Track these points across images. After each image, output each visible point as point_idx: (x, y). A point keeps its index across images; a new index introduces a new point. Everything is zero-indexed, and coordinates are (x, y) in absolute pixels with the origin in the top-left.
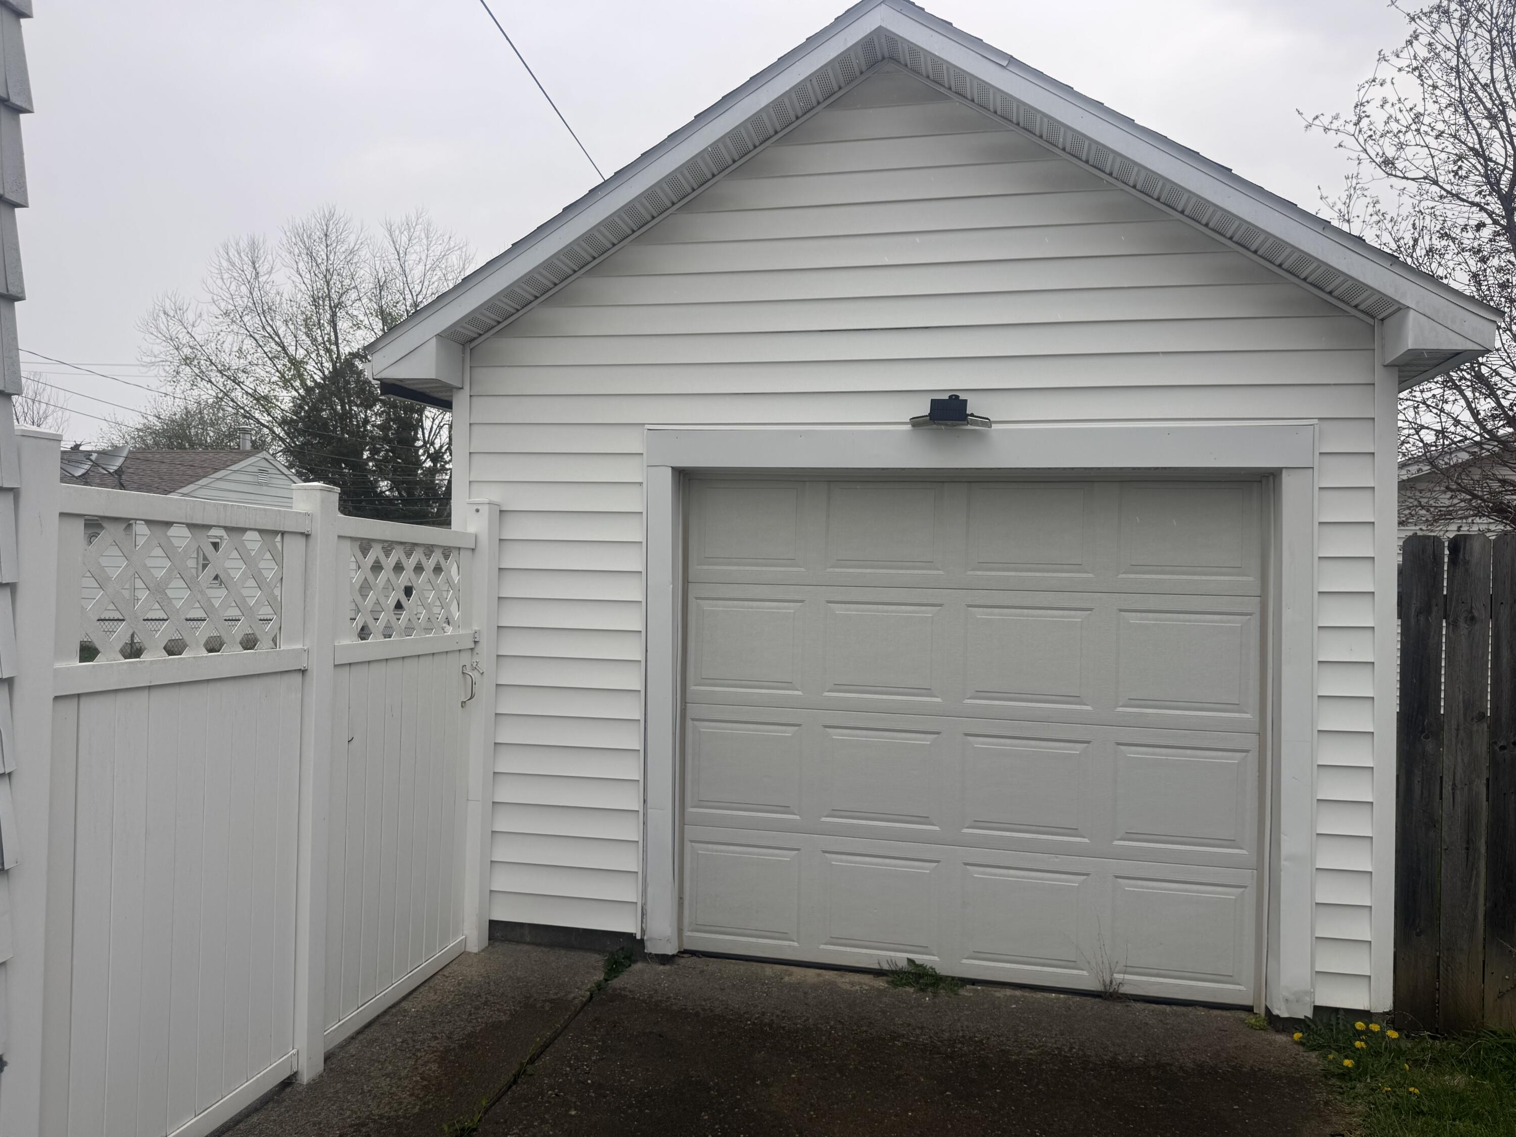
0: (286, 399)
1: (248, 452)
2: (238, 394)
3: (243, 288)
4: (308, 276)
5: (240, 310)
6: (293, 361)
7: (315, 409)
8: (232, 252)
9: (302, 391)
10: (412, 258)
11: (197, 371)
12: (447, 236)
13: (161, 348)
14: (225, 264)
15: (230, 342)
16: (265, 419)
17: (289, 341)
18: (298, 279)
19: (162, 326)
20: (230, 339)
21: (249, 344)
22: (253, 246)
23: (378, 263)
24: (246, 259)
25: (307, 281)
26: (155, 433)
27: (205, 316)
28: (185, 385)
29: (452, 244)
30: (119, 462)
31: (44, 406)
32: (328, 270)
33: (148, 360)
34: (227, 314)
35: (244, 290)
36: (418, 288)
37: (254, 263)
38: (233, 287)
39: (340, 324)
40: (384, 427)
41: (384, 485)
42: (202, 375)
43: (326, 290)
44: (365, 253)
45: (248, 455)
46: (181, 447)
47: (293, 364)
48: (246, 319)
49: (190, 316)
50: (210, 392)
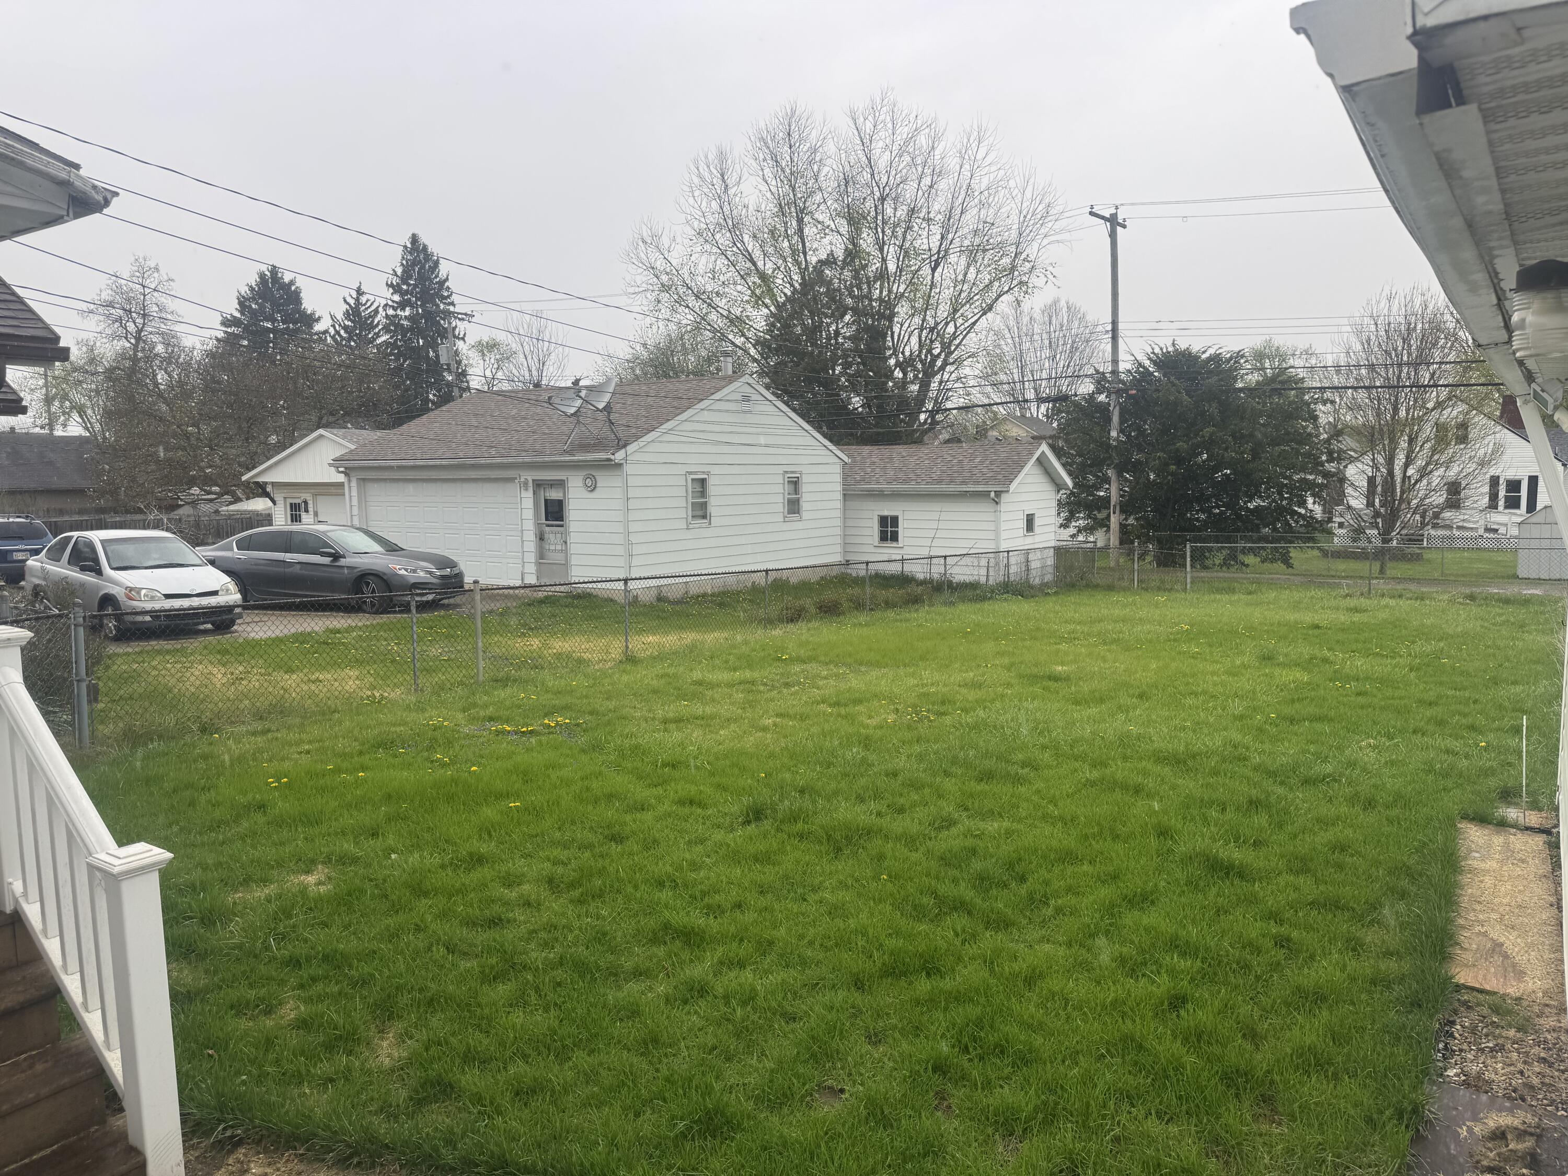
0: (759, 319)
1: (729, 377)
2: (713, 316)
3: (714, 203)
4: (774, 183)
5: (712, 227)
6: (763, 276)
7: (786, 326)
8: (702, 167)
9: (772, 308)
10: (877, 146)
11: (676, 297)
12: (913, 115)
13: (643, 278)
14: (696, 180)
15: (703, 263)
16: (739, 341)
17: (757, 254)
18: (764, 188)
19: (642, 255)
20: (704, 259)
21: (721, 262)
22: (722, 156)
23: (843, 156)
24: (715, 172)
25: (774, 189)
26: (644, 364)
27: (679, 240)
28: (665, 313)
29: (919, 122)
30: (606, 398)
31: (546, 344)
32: (792, 174)
33: (631, 290)
34: (700, 234)
35: (715, 205)
36: (884, 180)
37: (722, 175)
38: (704, 204)
39: (806, 231)
40: (854, 338)
41: (856, 402)
42: (680, 301)
43: (791, 195)
44: (831, 148)
45: (730, 380)
46: (666, 376)
47: (763, 281)
48: (718, 236)
49: (665, 241)
50: (689, 316)
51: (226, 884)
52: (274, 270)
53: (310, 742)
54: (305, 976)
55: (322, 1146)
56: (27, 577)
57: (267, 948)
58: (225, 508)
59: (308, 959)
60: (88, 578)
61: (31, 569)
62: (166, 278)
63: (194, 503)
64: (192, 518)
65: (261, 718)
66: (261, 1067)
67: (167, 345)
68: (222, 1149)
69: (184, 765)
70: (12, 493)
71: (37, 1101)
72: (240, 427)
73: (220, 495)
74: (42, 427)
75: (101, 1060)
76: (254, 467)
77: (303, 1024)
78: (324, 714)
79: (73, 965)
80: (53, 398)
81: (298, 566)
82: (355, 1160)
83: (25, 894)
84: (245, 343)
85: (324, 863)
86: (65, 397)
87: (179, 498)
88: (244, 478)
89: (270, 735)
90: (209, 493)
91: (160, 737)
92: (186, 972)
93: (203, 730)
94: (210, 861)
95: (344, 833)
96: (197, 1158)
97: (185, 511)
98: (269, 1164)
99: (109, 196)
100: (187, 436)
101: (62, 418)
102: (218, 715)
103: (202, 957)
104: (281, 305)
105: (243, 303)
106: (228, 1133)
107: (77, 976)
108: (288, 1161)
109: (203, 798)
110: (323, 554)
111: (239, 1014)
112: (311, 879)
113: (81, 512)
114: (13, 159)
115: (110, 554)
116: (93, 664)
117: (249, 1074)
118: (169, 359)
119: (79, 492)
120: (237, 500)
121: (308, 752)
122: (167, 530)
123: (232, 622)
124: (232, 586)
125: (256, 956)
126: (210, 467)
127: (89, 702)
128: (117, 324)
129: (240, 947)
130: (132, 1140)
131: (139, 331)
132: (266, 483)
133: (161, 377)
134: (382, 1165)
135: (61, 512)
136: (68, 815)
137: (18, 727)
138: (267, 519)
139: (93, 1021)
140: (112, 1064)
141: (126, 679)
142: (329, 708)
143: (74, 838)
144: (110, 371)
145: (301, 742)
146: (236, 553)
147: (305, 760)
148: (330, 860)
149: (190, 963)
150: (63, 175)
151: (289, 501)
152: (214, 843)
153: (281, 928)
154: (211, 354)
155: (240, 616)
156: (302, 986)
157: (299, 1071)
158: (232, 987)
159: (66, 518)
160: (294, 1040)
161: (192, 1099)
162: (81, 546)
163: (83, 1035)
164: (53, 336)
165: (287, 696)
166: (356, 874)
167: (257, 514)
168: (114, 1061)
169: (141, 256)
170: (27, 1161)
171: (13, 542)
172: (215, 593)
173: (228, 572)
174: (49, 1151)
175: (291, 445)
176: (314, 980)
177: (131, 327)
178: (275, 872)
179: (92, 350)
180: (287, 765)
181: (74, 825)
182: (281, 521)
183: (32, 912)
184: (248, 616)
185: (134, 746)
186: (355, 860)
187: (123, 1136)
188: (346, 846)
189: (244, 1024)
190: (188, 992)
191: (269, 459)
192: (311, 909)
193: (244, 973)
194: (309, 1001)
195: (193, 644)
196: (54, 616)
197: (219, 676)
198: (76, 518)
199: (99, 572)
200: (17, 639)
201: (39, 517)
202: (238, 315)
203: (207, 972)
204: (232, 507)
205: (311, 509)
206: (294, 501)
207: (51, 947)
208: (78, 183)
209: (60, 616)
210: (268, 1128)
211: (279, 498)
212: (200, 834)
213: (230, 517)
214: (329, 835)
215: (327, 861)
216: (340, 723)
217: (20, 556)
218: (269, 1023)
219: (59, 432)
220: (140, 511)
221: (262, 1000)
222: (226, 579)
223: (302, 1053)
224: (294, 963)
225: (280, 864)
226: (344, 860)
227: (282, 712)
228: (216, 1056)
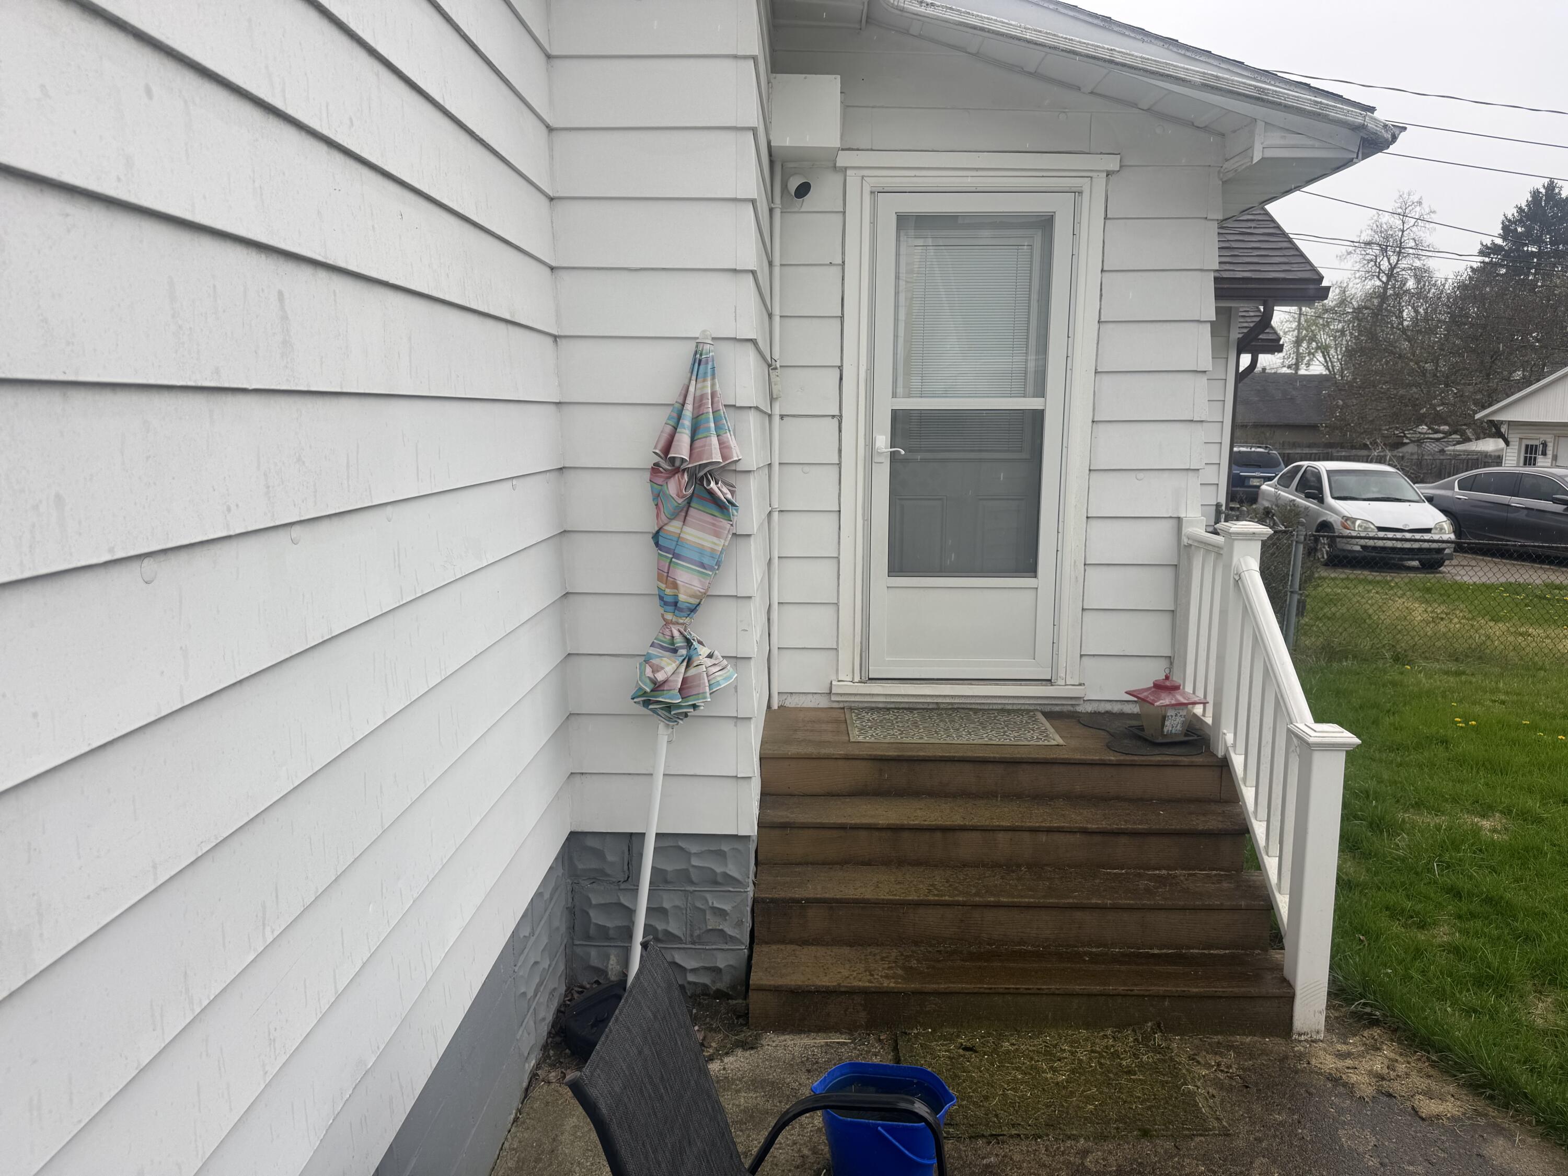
51: (1398, 801)
52: (1551, 187)
53: (1507, 693)
54: (1465, 909)
55: (1456, 1063)
56: (1260, 500)
57: (1430, 870)
58: (1451, 448)
59: (1470, 895)
60: (1311, 505)
61: (1265, 492)
62: (1427, 210)
63: (1419, 442)
64: (1415, 457)
65: (1457, 660)
66: (1407, 969)
67: (1418, 280)
68: (1359, 1021)
69: (1373, 687)
70: (1256, 426)
71: (1220, 909)
72: (1482, 362)
73: (1447, 434)
74: (1289, 367)
75: (1272, 899)
76: (1490, 405)
77: (1455, 950)
78: (1528, 669)
79: (1263, 813)
80: (1302, 341)
81: (1526, 512)
82: (1489, 1092)
83: (1234, 745)
84: (1503, 271)
85: (1501, 812)
86: (1313, 339)
87: (1405, 436)
88: (1477, 416)
89: (1463, 678)
90: (1437, 432)
91: (1355, 657)
92: (1349, 863)
93: (1396, 659)
94: (1386, 777)
95: (1530, 791)
96: (1336, 1018)
97: (1411, 449)
98: (1401, 1055)
99: (1397, 133)
100: (1424, 372)
101: (1307, 358)
102: (1413, 648)
103: (1367, 856)
104: (1554, 224)
105: (1507, 229)
106: (1368, 1010)
107: (1264, 824)
108: (1419, 1060)
109: (1387, 720)
110: (1556, 501)
111: (1392, 917)
112: (1486, 824)
113: (1310, 446)
114: (1319, 114)
115: (1333, 485)
116: (1306, 582)
117: (1395, 970)
118: (1420, 294)
119: (1314, 427)
120: (1467, 440)
121: (1503, 702)
122: (1389, 465)
123: (1441, 563)
124: (1447, 525)
125: (1417, 873)
126: (1443, 404)
127: (1297, 615)
128: (1372, 263)
129: (1403, 860)
130: (1287, 973)
131: (1392, 268)
132: (1502, 422)
133: (1407, 313)
134: (1516, 1110)
135: (1294, 445)
136: (1279, 686)
137: (1251, 607)
138: (1497, 460)
139: (1271, 864)
140: (1280, 905)
141: (1331, 600)
142: (1535, 664)
143: (1280, 705)
144: (1358, 310)
145: (1496, 691)
146: (1457, 493)
147: (1498, 709)
148: (1510, 812)
149: (1354, 858)
150: (1359, 120)
151: (1525, 442)
152: (1391, 762)
153: (1447, 857)
154: (1462, 286)
155: (1450, 557)
156: (1460, 917)
157: (1444, 990)
158: (1389, 891)
159: (1299, 451)
160: (1443, 959)
161: (1340, 968)
162: (1308, 475)
163: (1262, 875)
164: (1316, 277)
165: (1489, 643)
166: (1538, 833)
167: (1486, 455)
168: (1283, 902)
169: (1406, 191)
170: (1206, 952)
171: (1251, 469)
172: (1428, 531)
173: (1444, 511)
174: (1222, 952)
175: (1538, 380)
176: (1473, 916)
177: (1385, 265)
178: (1448, 806)
179: (1344, 292)
180: (1477, 709)
181: (1282, 696)
182: (1512, 462)
183: (1238, 761)
184: (1459, 559)
185: (1330, 660)
186: (1539, 820)
187: (1279, 968)
188: (1530, 803)
189: (1396, 928)
190: (1349, 880)
191: (1508, 396)
192: (1481, 850)
193: (1403, 884)
194: (1465, 932)
195: (1398, 579)
196: (1280, 531)
197: (1419, 612)
198: (1306, 451)
199: (1321, 500)
200: (1260, 534)
201: (1275, 449)
202: (1499, 241)
203: (1368, 870)
204: (1458, 447)
205: (1550, 452)
206: (1530, 443)
207: (1248, 793)
208: (1371, 125)
209: (1285, 532)
210: (1405, 1023)
211: (1514, 438)
212: (1380, 751)
213: (1456, 456)
214: (1513, 787)
215: (1507, 812)
216: (1545, 681)
217: (1255, 482)
218: (1421, 936)
219: (1303, 371)
220: (1365, 447)
221: (1417, 914)
222: (1441, 517)
223: (1450, 975)
224: (1456, 893)
225: (1455, 800)
226: (1525, 816)
227: (1480, 658)
228: (1366, 943)
